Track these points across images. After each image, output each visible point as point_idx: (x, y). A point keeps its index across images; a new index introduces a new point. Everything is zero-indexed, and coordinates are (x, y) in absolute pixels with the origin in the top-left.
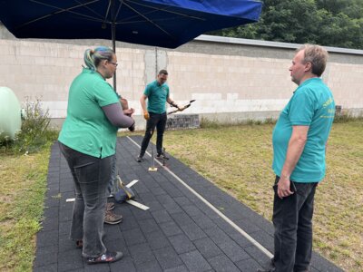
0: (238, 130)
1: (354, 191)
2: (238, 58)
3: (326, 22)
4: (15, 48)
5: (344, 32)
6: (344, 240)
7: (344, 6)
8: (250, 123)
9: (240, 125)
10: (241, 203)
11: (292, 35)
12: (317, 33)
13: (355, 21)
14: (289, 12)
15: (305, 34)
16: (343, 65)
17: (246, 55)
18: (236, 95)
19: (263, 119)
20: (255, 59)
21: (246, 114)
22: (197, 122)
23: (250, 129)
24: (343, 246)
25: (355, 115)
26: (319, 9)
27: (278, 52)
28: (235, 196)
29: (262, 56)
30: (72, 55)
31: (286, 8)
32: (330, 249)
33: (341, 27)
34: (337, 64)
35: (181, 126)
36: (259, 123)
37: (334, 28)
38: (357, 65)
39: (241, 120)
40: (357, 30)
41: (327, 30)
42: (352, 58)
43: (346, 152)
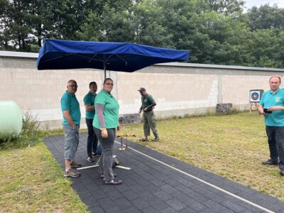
0: (167, 122)
1: (245, 151)
2: (163, 74)
3: (216, 48)
4: (12, 73)
5: (229, 54)
6: (242, 173)
7: (227, 37)
8: (175, 118)
9: (168, 119)
10: (183, 162)
11: (194, 57)
12: (211, 55)
13: (234, 47)
14: (192, 42)
15: (203, 57)
16: (230, 76)
17: (168, 73)
18: (164, 99)
19: (182, 114)
20: (174, 75)
21: (171, 111)
22: (139, 119)
23: (175, 122)
24: (242, 175)
25: (242, 109)
26: (211, 39)
27: (188, 69)
28: (179, 159)
29: (178, 72)
30: (52, 76)
31: (190, 39)
32: (235, 177)
33: (226, 50)
34: (226, 76)
35: (129, 122)
36: (180, 118)
37: (221, 52)
38: (239, 76)
39: (168, 116)
40: (236, 52)
41: (217, 53)
42: (235, 71)
43: (239, 132)
